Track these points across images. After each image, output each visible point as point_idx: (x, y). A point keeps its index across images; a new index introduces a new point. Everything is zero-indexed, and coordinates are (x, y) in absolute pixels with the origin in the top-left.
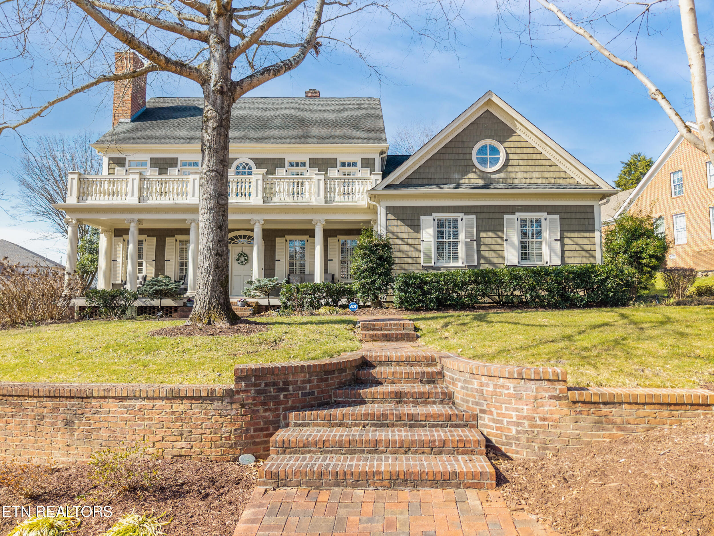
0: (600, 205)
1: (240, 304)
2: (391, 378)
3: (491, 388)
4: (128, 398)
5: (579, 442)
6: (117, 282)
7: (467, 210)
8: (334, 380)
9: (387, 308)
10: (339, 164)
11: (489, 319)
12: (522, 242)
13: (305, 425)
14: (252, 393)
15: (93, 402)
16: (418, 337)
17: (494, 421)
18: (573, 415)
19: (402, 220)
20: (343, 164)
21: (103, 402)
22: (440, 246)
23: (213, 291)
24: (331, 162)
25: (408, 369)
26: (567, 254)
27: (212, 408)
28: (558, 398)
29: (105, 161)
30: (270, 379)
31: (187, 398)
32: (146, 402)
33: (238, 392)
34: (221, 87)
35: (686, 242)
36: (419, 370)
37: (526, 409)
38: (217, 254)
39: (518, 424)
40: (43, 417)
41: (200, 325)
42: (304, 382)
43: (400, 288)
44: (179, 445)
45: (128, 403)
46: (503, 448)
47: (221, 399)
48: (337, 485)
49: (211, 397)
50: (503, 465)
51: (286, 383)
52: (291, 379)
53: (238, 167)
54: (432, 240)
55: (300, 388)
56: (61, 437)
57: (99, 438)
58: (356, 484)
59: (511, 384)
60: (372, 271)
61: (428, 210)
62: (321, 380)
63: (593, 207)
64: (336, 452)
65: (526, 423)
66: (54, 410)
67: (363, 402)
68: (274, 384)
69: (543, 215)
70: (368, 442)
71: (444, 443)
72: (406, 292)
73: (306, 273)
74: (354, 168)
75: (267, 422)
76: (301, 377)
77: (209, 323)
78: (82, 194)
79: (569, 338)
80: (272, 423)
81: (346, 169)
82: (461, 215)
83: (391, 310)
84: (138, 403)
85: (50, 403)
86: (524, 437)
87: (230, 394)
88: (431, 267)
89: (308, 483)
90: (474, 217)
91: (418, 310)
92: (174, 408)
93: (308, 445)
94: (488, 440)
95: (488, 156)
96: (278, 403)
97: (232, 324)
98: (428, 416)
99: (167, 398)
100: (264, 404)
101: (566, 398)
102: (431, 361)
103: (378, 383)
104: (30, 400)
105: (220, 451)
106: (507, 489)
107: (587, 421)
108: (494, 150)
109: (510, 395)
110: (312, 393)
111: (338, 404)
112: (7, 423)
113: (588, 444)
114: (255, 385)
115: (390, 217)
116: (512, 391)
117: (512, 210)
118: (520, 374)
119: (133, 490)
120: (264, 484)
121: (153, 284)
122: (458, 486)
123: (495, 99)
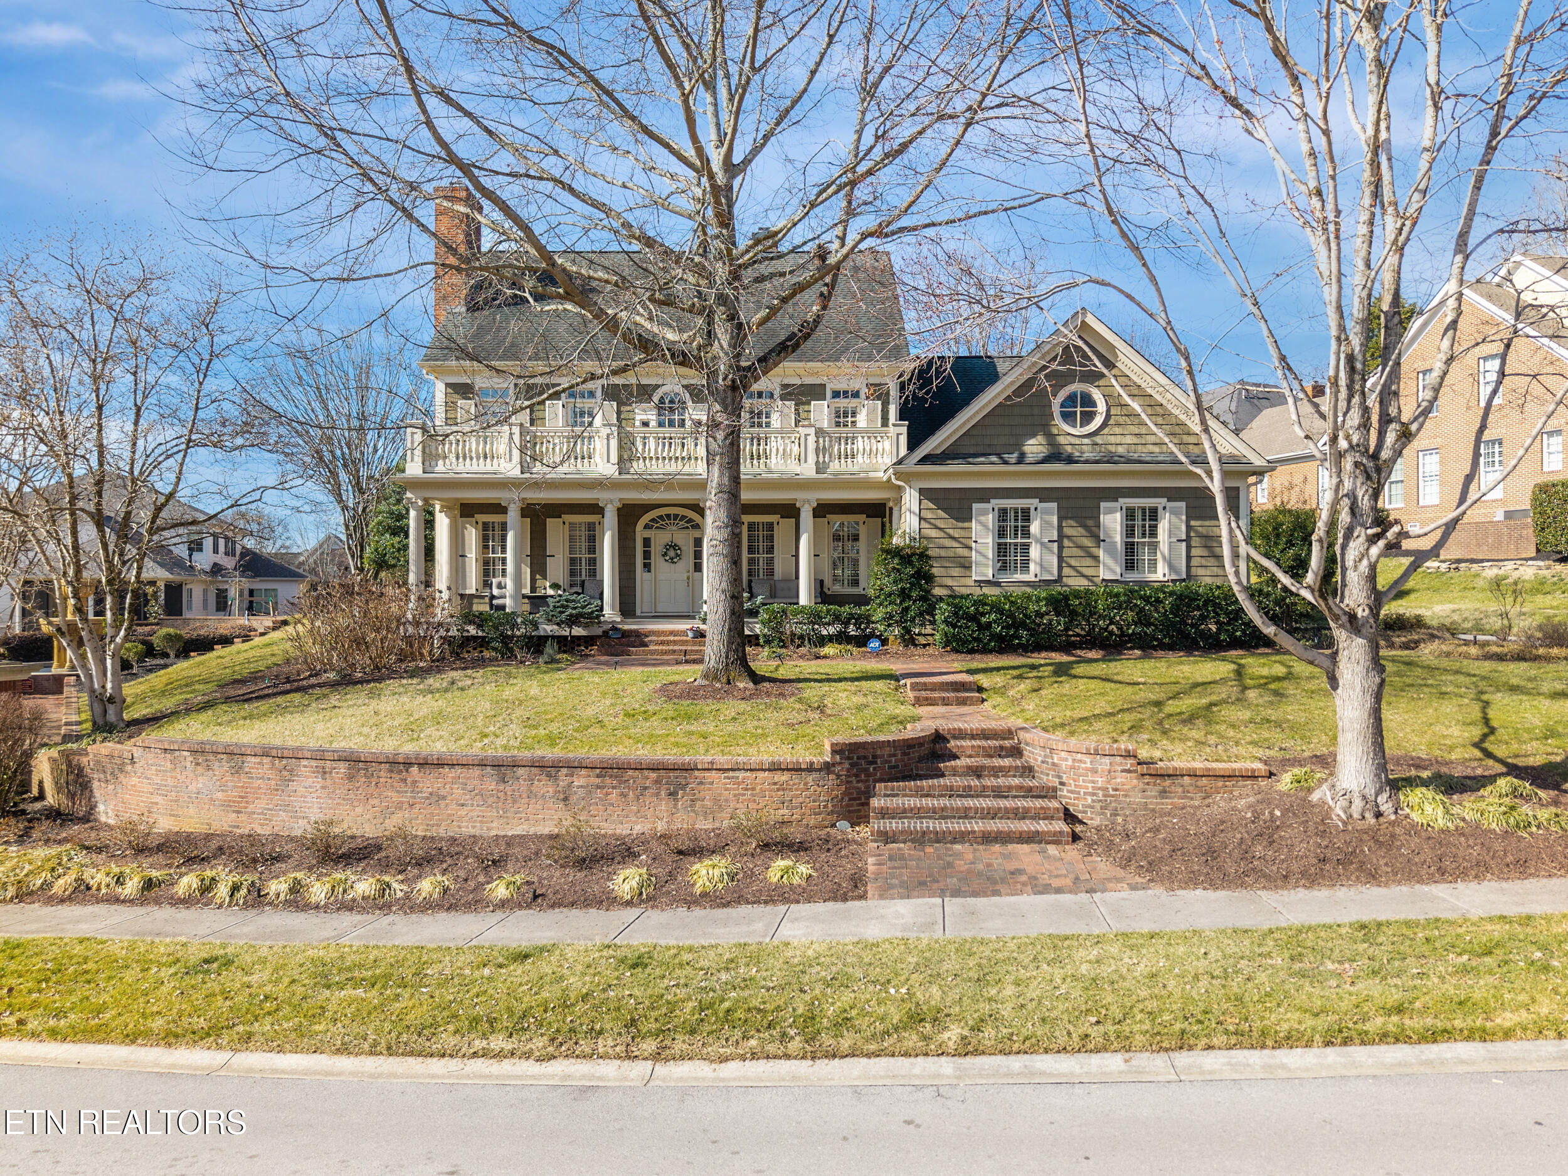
0: (1249, 486)
1: (690, 634)
2: (969, 752)
3: (1070, 763)
4: (733, 770)
5: (1146, 809)
6: (468, 592)
7: (1043, 495)
8: (915, 754)
9: (925, 646)
10: (829, 394)
11: (1073, 672)
12: (1127, 544)
13: (894, 796)
14: (847, 765)
15: (696, 773)
16: (983, 700)
17: (1071, 792)
18: (1141, 785)
19: (944, 510)
20: (836, 394)
21: (707, 774)
22: (1002, 550)
23: (730, 643)
24: (816, 392)
25: (984, 743)
26: (1194, 562)
27: (810, 778)
28: (1129, 771)
29: (440, 389)
30: (861, 752)
31: (788, 770)
32: (748, 774)
33: (834, 765)
34: (733, 381)
35: (1437, 502)
36: (996, 743)
37: (1101, 781)
38: (733, 597)
39: (1094, 794)
40: (646, 788)
41: (718, 685)
42: (890, 756)
43: (945, 621)
44: (781, 812)
45: (731, 774)
46: (1080, 816)
47: (820, 770)
48: (938, 841)
49: (810, 769)
50: (1079, 828)
51: (875, 757)
52: (879, 752)
53: (662, 400)
54: (990, 540)
55: (886, 762)
56: (664, 806)
57: (703, 806)
58: (954, 841)
59: (1088, 759)
60: (904, 594)
61: (985, 495)
62: (904, 754)
63: (1238, 489)
64: (930, 818)
65: (1101, 793)
66: (657, 782)
67: (943, 775)
68: (865, 757)
69: (1159, 502)
70: (958, 809)
71: (1027, 810)
72: (954, 626)
73: (776, 577)
74: (856, 400)
75: (860, 792)
76: (887, 751)
77: (729, 683)
78: (429, 458)
79: (1158, 704)
80: (864, 793)
81: (842, 403)
82: (1035, 502)
83: (930, 650)
84: (741, 775)
85: (653, 775)
86: (1098, 806)
87: (827, 767)
88: (988, 582)
89: (913, 841)
90: (1055, 505)
91: (971, 651)
92: (776, 779)
93: (904, 811)
94: (1066, 810)
95: (1079, 409)
96: (868, 775)
97: (755, 683)
98: (1010, 788)
99: (769, 770)
100: (856, 776)
101: (1136, 771)
102: (1009, 734)
103: (955, 757)
104: (630, 773)
105: (820, 818)
106: (1080, 845)
107: (1153, 791)
108: (1088, 401)
109: (1087, 769)
110: (896, 767)
111: (920, 777)
112: (607, 794)
113: (1153, 810)
114: (849, 758)
115: (927, 504)
116: (1089, 765)
117: (1113, 494)
118: (1096, 750)
119: (767, 845)
120: (875, 841)
121: (562, 606)
122: (1040, 842)
123: (1090, 320)
